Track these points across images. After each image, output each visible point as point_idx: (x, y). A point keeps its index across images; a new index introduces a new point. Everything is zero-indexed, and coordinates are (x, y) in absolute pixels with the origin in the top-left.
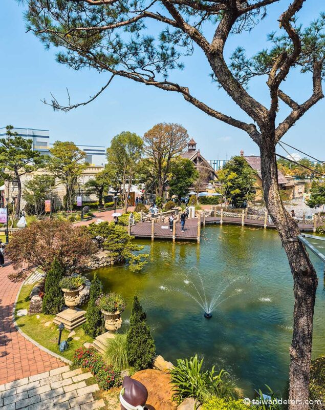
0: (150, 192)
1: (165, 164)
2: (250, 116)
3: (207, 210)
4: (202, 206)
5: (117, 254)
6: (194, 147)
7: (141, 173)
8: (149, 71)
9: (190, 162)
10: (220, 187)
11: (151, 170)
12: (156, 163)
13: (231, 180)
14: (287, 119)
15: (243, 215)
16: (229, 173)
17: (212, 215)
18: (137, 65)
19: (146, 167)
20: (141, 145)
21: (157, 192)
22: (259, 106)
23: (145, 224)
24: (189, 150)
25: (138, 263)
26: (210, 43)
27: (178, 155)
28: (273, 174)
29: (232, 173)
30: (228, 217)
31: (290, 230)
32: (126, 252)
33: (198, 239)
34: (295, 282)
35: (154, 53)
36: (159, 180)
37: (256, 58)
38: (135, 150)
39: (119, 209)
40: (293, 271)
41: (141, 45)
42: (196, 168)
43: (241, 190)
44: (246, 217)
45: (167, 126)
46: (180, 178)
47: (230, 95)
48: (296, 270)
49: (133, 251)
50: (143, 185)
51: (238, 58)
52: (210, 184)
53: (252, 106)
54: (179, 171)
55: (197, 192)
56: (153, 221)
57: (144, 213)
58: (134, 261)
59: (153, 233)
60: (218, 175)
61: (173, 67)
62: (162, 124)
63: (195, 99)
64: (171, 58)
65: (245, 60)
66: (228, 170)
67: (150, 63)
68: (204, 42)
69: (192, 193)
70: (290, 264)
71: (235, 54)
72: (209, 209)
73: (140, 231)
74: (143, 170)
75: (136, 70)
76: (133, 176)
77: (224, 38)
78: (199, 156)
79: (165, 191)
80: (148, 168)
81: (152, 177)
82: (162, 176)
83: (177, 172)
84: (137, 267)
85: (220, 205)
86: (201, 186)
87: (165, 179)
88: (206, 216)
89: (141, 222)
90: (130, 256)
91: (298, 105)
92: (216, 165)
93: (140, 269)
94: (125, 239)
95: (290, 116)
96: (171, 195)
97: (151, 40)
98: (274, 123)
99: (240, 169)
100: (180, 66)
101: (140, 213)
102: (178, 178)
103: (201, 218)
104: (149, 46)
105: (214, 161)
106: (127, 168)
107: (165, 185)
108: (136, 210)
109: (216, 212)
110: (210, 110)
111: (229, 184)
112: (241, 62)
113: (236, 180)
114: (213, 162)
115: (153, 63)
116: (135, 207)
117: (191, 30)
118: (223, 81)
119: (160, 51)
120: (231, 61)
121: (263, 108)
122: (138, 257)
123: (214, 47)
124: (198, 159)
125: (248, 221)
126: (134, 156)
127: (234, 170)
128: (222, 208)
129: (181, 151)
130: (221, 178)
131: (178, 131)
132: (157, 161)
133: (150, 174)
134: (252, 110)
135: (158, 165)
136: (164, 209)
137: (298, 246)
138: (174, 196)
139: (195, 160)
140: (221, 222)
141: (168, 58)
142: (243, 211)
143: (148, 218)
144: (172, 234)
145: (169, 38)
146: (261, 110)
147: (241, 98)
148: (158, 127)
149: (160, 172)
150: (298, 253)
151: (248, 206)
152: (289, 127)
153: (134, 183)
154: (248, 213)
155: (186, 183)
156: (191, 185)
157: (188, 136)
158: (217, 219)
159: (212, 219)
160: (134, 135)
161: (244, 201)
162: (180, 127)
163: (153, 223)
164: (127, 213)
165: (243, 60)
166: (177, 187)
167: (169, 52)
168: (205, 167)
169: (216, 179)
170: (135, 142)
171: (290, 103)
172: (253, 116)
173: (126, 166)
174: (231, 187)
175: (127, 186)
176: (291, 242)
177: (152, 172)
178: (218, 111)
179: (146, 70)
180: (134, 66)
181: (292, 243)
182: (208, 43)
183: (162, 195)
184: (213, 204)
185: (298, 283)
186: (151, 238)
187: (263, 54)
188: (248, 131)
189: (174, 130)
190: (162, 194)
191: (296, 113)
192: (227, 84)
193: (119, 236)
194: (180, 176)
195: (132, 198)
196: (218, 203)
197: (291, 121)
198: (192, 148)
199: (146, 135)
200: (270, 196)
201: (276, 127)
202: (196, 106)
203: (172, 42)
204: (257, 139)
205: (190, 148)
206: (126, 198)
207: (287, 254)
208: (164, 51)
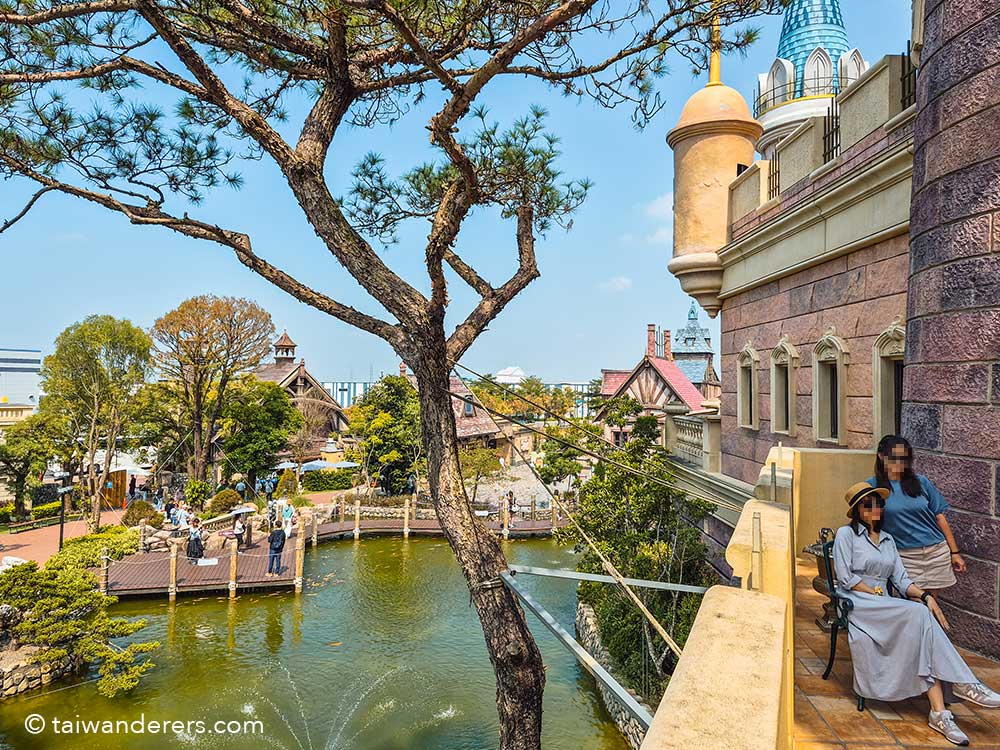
0: (171, 468)
1: (211, 395)
2: (390, 311)
3: (321, 506)
4: (311, 495)
5: (63, 651)
6: (290, 352)
7: (146, 421)
8: (148, 185)
9: (278, 389)
10: (356, 447)
11: (175, 411)
12: (187, 394)
13: (378, 431)
14: (472, 316)
15: (407, 511)
16: (375, 412)
17: (335, 517)
18: (114, 170)
19: (160, 403)
20: (147, 349)
21: (190, 468)
22: (409, 291)
23: (152, 558)
24: (279, 360)
25: (126, 669)
26: (294, 148)
27: (247, 374)
28: (447, 436)
29: (382, 414)
30: (373, 517)
31: (486, 560)
32: (89, 646)
33: (298, 582)
34: (498, 683)
35: (162, 146)
36: (197, 437)
37: (411, 178)
38: (127, 362)
39: (75, 519)
40: (493, 658)
41: (124, 125)
42: (294, 404)
43: (403, 452)
44: (414, 514)
45: (218, 305)
46: (253, 430)
47: (344, 264)
48: (499, 656)
49: (113, 636)
50: (151, 449)
51: (371, 177)
52: (331, 440)
53: (392, 291)
54: (249, 413)
55: (297, 462)
56: (174, 548)
57: (149, 527)
58: (113, 666)
59: (173, 579)
60: (349, 418)
61: (212, 183)
62: (202, 298)
63: (266, 264)
64: (209, 161)
65: (386, 183)
66: (372, 407)
67: (152, 166)
68: (276, 144)
69: (286, 465)
70: (488, 640)
71: (364, 166)
72: (326, 502)
73: (134, 579)
74: (151, 411)
75: (110, 182)
76: (122, 429)
77: (325, 140)
78: (302, 374)
79: (212, 463)
80: (165, 406)
81: (177, 429)
82: (204, 425)
83: (244, 416)
84: (124, 682)
85: (353, 491)
86: (309, 446)
87: (213, 434)
88: (319, 521)
89: (141, 553)
90: (103, 654)
91: (492, 290)
92: (346, 393)
93: (130, 685)
94: (87, 606)
95: (477, 310)
96: (228, 472)
97: (154, 116)
98: (442, 329)
99: (400, 404)
100: (233, 181)
101: (137, 528)
102: (247, 431)
103: (306, 528)
104: (147, 128)
105: (343, 383)
106: (103, 410)
107: (212, 449)
108: (126, 522)
109: (346, 509)
110: (302, 290)
111: (375, 439)
112: (377, 184)
113: (391, 430)
114: (340, 386)
115: (159, 169)
116: (124, 512)
117: (244, 114)
118: (325, 233)
119: (179, 142)
120: (355, 181)
121: (417, 295)
122: (126, 654)
123: (300, 156)
124: (299, 382)
125: (417, 524)
126: (124, 378)
127: (388, 407)
128: (357, 497)
129: (256, 363)
130: (356, 425)
131: (246, 317)
132: (190, 390)
133: (172, 421)
134: (393, 300)
135: (192, 399)
136: (208, 513)
137: (501, 598)
138: (236, 477)
139: (293, 385)
140: (357, 533)
141: (200, 160)
142: (407, 501)
143: (161, 539)
144: (228, 578)
145: (201, 113)
146: (414, 300)
147: (368, 271)
148: (195, 307)
149: (199, 417)
150: (503, 613)
151: (418, 489)
152: (477, 335)
153: (122, 446)
154: (419, 506)
155: (271, 441)
156: (283, 445)
157: (273, 328)
158: (347, 525)
159: (335, 527)
160: (126, 324)
161: (408, 477)
162: (253, 307)
163: (173, 554)
164: (99, 531)
165: (380, 181)
166: (245, 452)
167: (202, 147)
168: (318, 401)
169: (344, 427)
170: (126, 341)
171: (478, 284)
172: (396, 312)
173: (100, 406)
174: (379, 447)
175: (101, 456)
176: (489, 589)
177: (176, 418)
178: (323, 294)
179: (141, 183)
180: (105, 171)
181: (490, 592)
182: (287, 148)
183: (204, 476)
184: (337, 489)
185: (504, 684)
186: (166, 596)
187: (425, 173)
188: (393, 340)
189: (238, 314)
190: (205, 474)
191: (488, 306)
192: (335, 241)
193: (69, 599)
194: (253, 426)
195: (117, 487)
196: (351, 486)
197: (479, 322)
198: (285, 355)
199: (161, 325)
200: (442, 485)
201: (447, 336)
202: (268, 278)
203: (211, 125)
204: (410, 359)
205: (279, 355)
206: (97, 491)
207: (481, 618)
208: (188, 142)
